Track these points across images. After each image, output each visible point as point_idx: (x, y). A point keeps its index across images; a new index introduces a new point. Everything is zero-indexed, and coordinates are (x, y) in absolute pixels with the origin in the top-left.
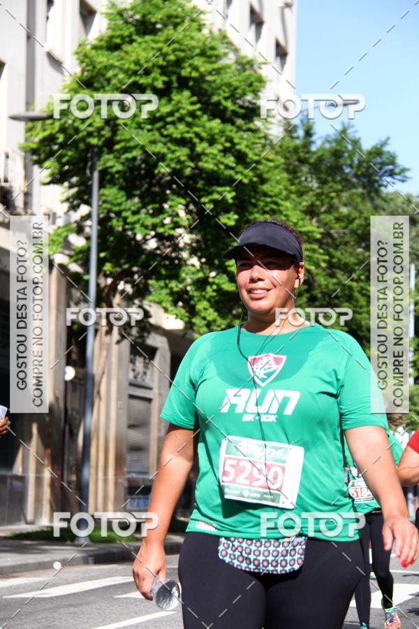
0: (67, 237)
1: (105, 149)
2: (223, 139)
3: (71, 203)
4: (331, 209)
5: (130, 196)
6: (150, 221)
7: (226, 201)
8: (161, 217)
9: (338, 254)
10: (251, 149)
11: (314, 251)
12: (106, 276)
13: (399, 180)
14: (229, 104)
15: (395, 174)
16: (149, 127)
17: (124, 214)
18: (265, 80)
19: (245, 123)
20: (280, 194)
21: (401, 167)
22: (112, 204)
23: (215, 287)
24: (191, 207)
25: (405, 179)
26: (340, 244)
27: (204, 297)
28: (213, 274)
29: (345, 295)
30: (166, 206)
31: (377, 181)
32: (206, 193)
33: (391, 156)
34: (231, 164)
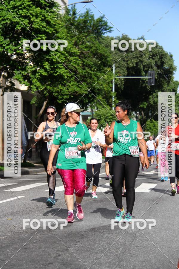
2: (41, 16)
4: (83, 43)
6: (14, 48)
8: (18, 46)
9: (86, 61)
10: (52, 20)
11: (77, 59)
13: (109, 32)
14: (43, 2)
15: (107, 29)
16: (12, 11)
19: (50, 9)
21: (109, 27)
23: (39, 74)
26: (87, 57)
27: (35, 77)
28: (38, 69)
29: (89, 77)
30: (20, 42)
31: (100, 32)
33: (105, 22)
34: (44, 26)
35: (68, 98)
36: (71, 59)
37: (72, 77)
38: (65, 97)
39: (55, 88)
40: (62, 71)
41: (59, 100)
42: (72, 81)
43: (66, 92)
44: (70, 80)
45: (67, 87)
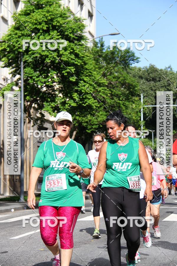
0: (12, 87)
1: (25, 53)
2: (70, 49)
3: (13, 74)
4: (111, 73)
5: (35, 71)
6: (43, 80)
7: (72, 72)
8: (48, 79)
9: (114, 91)
10: (80, 52)
11: (105, 90)
12: (27, 101)
13: (136, 62)
14: (71, 35)
15: (134, 60)
17: (33, 78)
18: (85, 25)
19: (78, 42)
20: (92, 69)
21: (136, 57)
22: (29, 74)
23: (69, 105)
24: (59, 74)
25: (138, 61)
26: (115, 87)
27: (65, 109)
28: (68, 100)
29: (118, 106)
30: (49, 75)
31: (128, 63)
32: (64, 69)
33: (132, 53)
34: (73, 58)
35: (97, 127)
36: (99, 89)
37: (101, 106)
38: (94, 127)
39: (84, 118)
40: (91, 102)
41: (88, 130)
42: (101, 111)
43: (95, 121)
44: (99, 110)
45: (96, 116)
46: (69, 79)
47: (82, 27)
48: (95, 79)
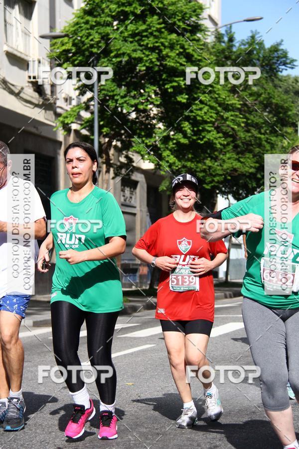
0: (79, 112)
1: (102, 55)
2: (178, 47)
3: (81, 90)
4: (246, 88)
5: (120, 86)
6: (133, 102)
7: (181, 86)
9: (252, 117)
10: (195, 52)
11: (236, 116)
12: (105, 136)
13: (290, 68)
14: (181, 24)
15: (287, 64)
16: (131, 40)
17: (116, 98)
18: (204, 7)
19: (191, 36)
21: (291, 59)
22: (108, 91)
23: (175, 141)
24: (158, 91)
25: (293, 66)
26: (253, 111)
27: (167, 148)
28: (172, 133)
29: (257, 143)
30: (142, 91)
31: (275, 69)
32: (167, 82)
33: (284, 52)
34: (183, 63)
35: (222, 179)
36: (226, 116)
37: (228, 144)
38: (216, 179)
39: (200, 165)
40: (212, 136)
41: (206, 184)
42: (228, 151)
43: (219, 169)
44: (225, 150)
45: (220, 161)
46: (176, 99)
47: (200, 11)
48: (219, 97)
